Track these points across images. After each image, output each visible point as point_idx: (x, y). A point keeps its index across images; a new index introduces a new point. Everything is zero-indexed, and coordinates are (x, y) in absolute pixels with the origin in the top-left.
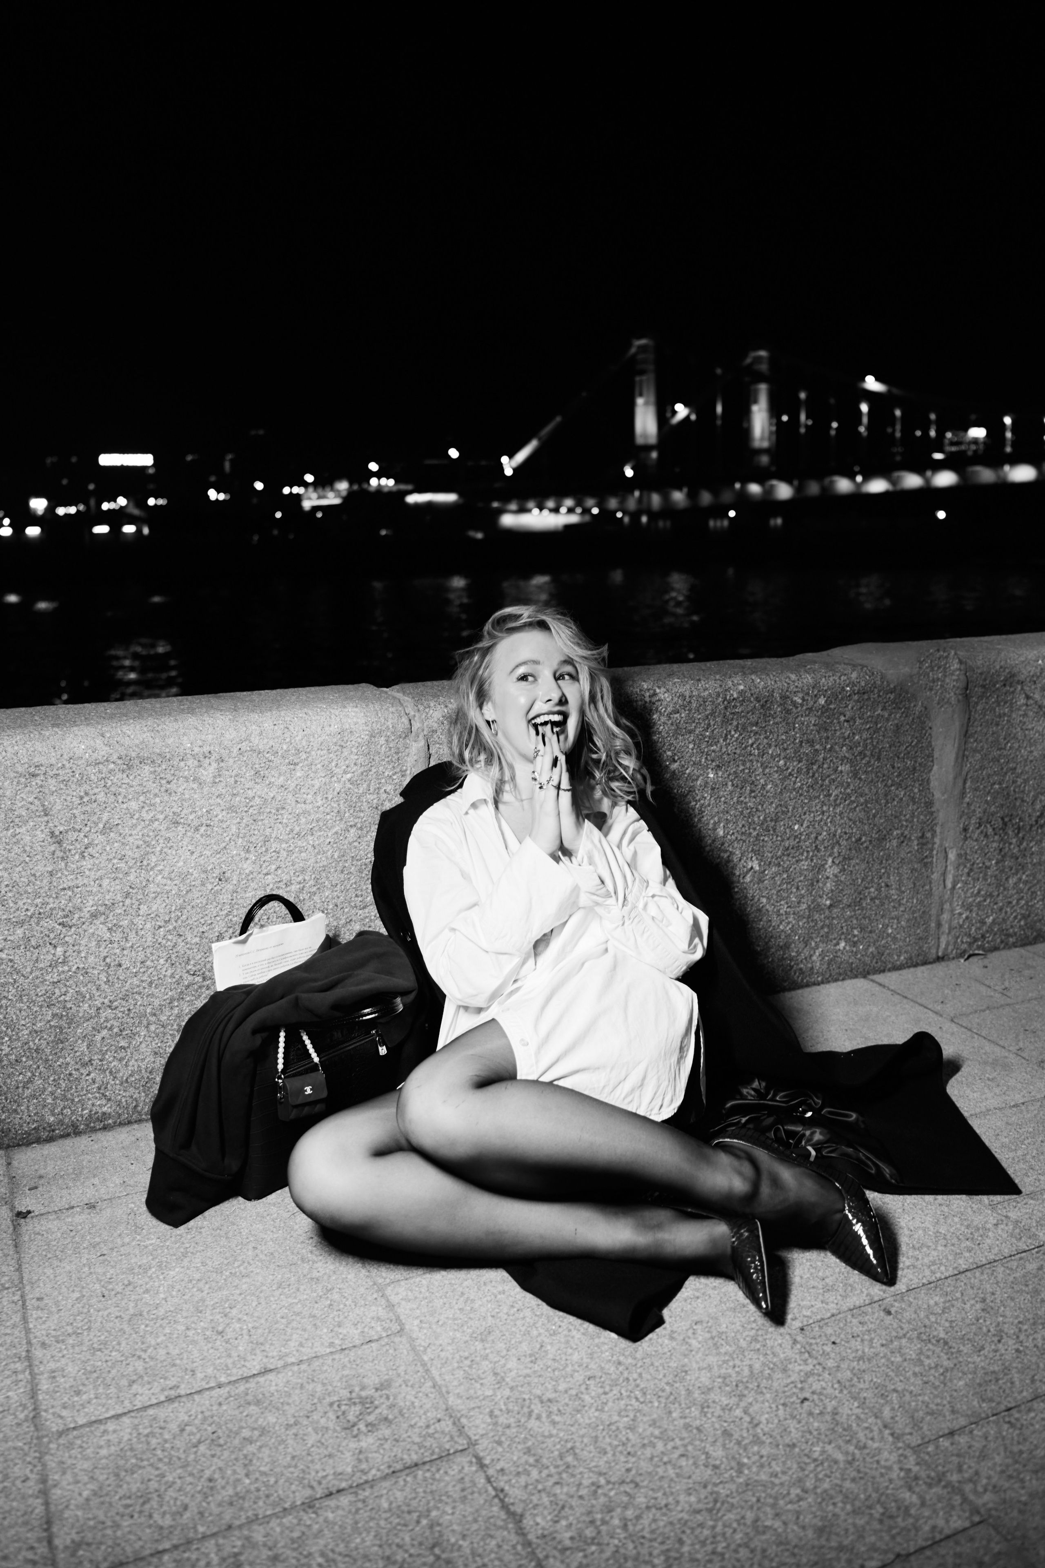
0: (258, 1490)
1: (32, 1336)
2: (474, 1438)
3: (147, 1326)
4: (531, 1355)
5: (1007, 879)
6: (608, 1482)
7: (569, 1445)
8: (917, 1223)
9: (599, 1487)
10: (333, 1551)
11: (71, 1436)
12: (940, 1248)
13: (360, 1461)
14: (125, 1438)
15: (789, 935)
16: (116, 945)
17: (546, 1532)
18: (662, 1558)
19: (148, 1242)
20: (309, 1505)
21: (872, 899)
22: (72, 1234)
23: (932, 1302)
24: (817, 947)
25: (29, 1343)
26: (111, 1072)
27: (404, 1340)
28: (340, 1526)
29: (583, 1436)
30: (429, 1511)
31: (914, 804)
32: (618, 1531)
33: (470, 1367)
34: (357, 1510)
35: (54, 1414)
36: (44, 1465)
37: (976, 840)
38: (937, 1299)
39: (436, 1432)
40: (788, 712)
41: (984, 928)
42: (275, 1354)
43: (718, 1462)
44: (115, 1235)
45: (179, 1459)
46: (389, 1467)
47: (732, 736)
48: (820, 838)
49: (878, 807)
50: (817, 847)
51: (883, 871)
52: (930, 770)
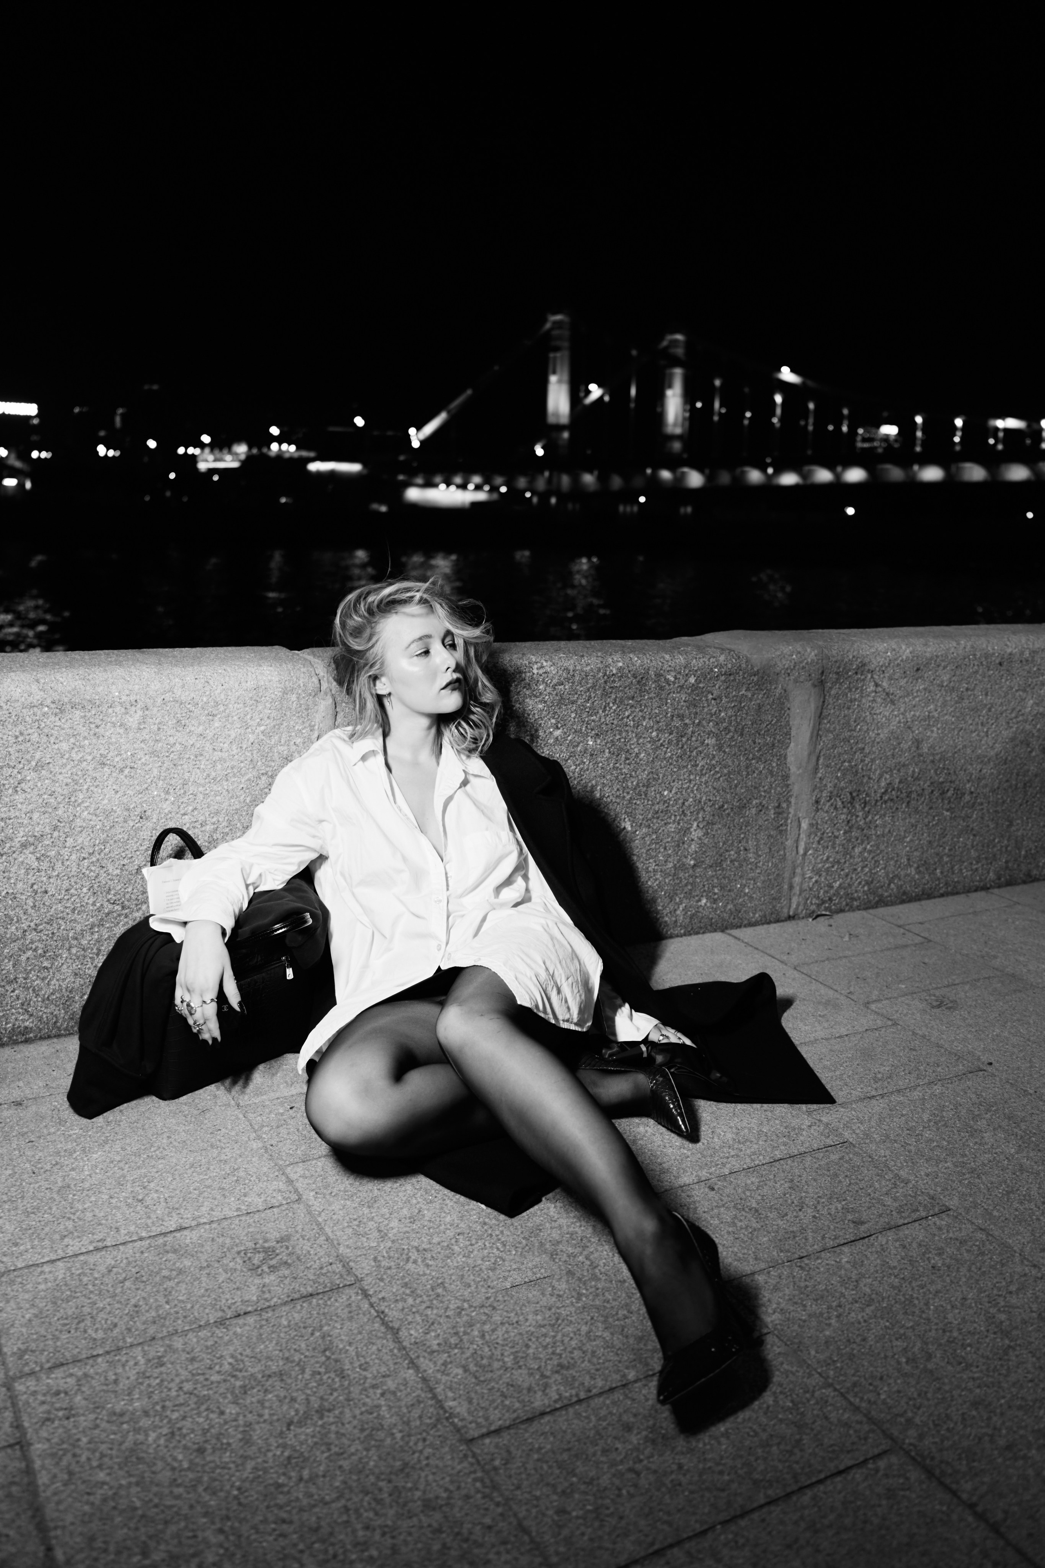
0: (177, 1313)
2: (360, 1276)
3: (74, 1195)
4: (410, 1218)
5: (853, 848)
6: (471, 1306)
7: (440, 1281)
8: (745, 1124)
9: (463, 1309)
10: (241, 1354)
11: (12, 1276)
12: (761, 1143)
13: (263, 1292)
14: (60, 1277)
15: (656, 891)
16: (43, 873)
17: (418, 1341)
18: (512, 1357)
19: (72, 1132)
20: (221, 1323)
21: (732, 861)
23: (749, 1182)
24: (681, 902)
26: (34, 990)
27: (302, 1206)
28: (247, 1337)
29: (451, 1275)
30: (321, 1327)
31: (772, 776)
32: (477, 1339)
34: (261, 1327)
37: (827, 812)
38: (754, 1179)
39: (329, 1272)
40: (662, 688)
41: (832, 892)
42: (189, 1216)
43: (561, 1293)
44: (41, 1126)
45: (108, 1291)
46: (288, 1296)
47: (611, 708)
48: (686, 804)
49: (739, 778)
50: (683, 811)
51: (742, 836)
52: (788, 747)
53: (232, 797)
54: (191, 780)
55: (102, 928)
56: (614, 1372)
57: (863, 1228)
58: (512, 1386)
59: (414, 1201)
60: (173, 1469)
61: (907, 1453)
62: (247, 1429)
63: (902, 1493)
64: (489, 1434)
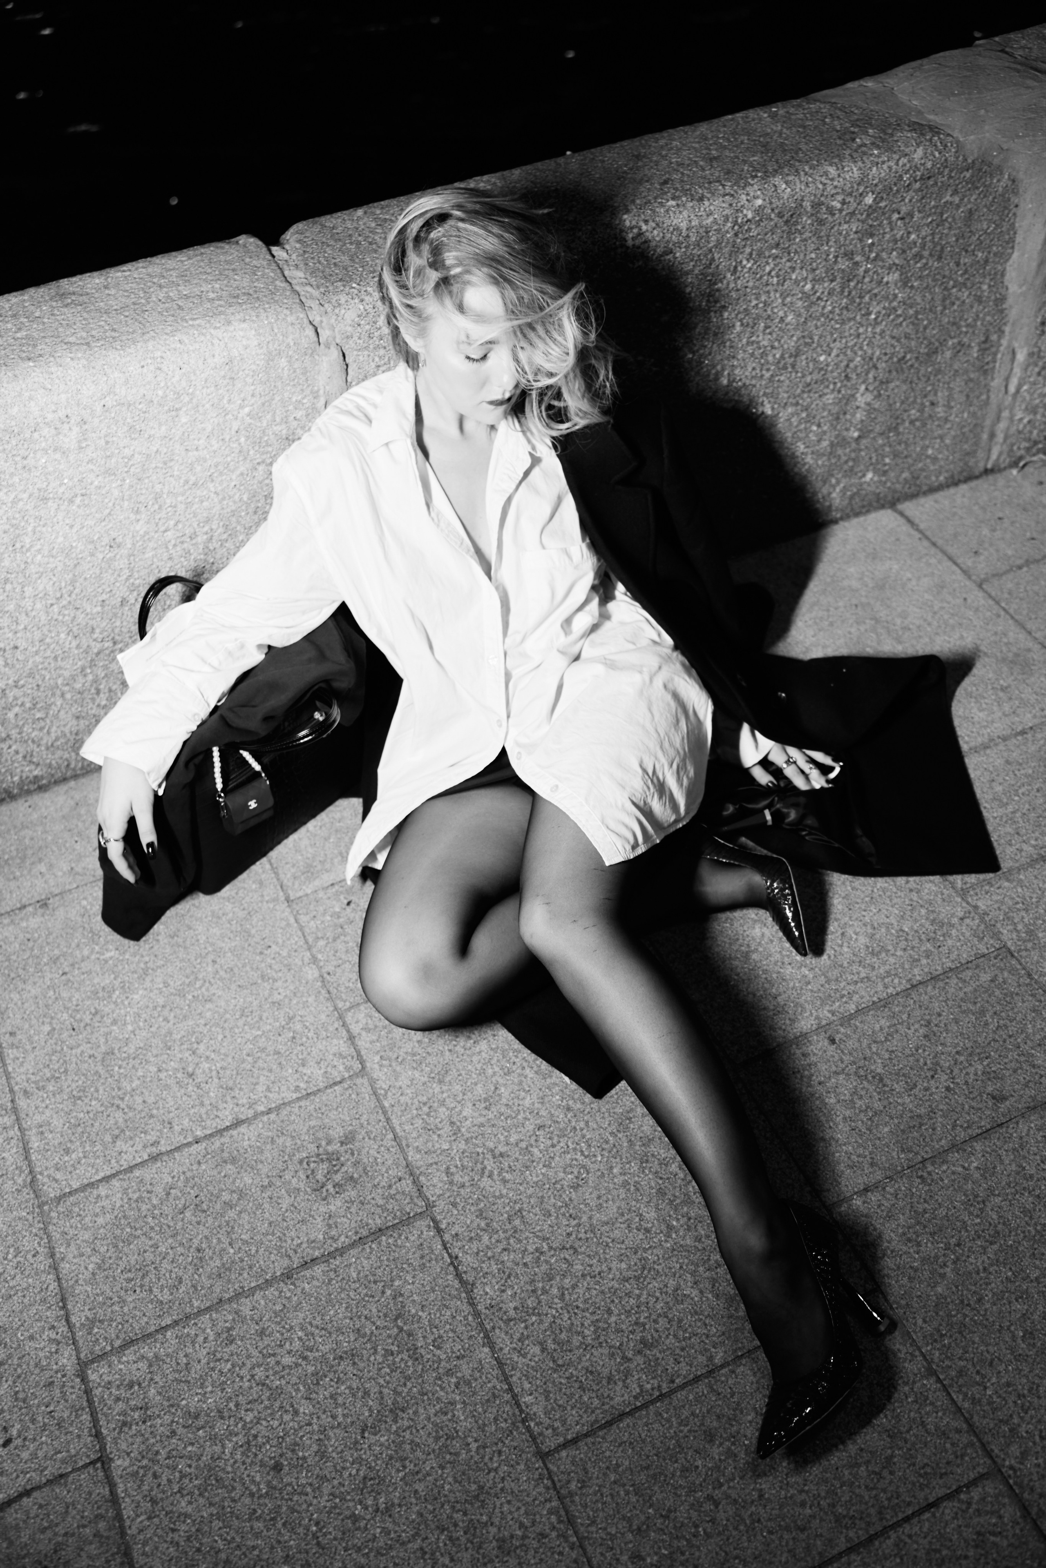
0: (242, 1261)
1: (13, 1082)
2: (432, 1199)
3: (120, 1067)
4: (486, 1100)
6: (551, 1248)
7: (517, 1207)
8: (882, 919)
9: (542, 1253)
10: (311, 1324)
11: (68, 1203)
12: (899, 953)
13: (330, 1226)
14: (118, 1205)
17: (493, 1302)
18: (592, 1329)
19: (108, 955)
20: (288, 1275)
22: (31, 944)
23: (877, 1027)
24: (838, 482)
25: (11, 1091)
26: (33, 741)
27: (365, 1081)
28: (316, 1298)
29: (530, 1196)
30: (392, 1281)
31: (980, 303)
32: (556, 1300)
33: (428, 1115)
34: (330, 1280)
35: (49, 1176)
36: (49, 1237)
38: (883, 1022)
39: (398, 1193)
42: (245, 1101)
43: (650, 1225)
44: (73, 945)
45: (169, 1227)
46: (356, 1233)
47: (744, 267)
48: (852, 365)
49: (931, 316)
50: (846, 376)
51: (929, 388)
52: (1008, 260)
53: (224, 499)
54: (165, 491)
55: (95, 669)
56: (701, 1352)
57: (1003, 1107)
58: (591, 1373)
59: (490, 1071)
60: (252, 1495)
61: (1005, 1480)
62: (322, 1437)
63: (992, 1538)
64: (565, 1445)
